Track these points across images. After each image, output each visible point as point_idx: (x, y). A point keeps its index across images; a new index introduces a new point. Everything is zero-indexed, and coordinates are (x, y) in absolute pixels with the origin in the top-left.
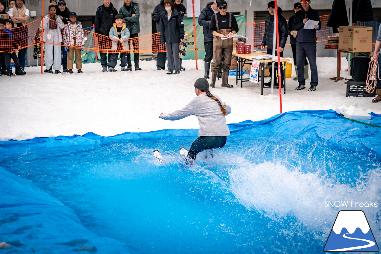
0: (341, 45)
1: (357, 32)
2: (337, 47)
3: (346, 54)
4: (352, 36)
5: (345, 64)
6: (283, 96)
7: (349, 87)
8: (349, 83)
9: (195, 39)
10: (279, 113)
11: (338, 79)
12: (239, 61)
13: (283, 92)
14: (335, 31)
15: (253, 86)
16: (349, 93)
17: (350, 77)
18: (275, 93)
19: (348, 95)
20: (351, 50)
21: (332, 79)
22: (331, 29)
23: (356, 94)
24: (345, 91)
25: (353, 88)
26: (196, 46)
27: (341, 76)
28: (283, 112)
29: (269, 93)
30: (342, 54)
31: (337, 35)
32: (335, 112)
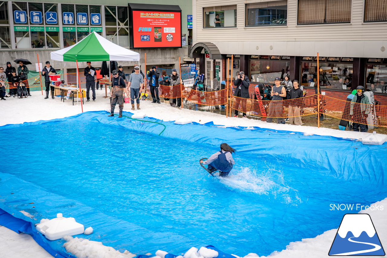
3: (108, 86)
6: (83, 105)
9: (41, 82)
10: (82, 112)
11: (106, 97)
12: (62, 91)
13: (83, 103)
15: (69, 101)
18: (79, 104)
21: (104, 97)
26: (41, 84)
27: (107, 96)
28: (84, 112)
30: (107, 86)
32: (106, 111)
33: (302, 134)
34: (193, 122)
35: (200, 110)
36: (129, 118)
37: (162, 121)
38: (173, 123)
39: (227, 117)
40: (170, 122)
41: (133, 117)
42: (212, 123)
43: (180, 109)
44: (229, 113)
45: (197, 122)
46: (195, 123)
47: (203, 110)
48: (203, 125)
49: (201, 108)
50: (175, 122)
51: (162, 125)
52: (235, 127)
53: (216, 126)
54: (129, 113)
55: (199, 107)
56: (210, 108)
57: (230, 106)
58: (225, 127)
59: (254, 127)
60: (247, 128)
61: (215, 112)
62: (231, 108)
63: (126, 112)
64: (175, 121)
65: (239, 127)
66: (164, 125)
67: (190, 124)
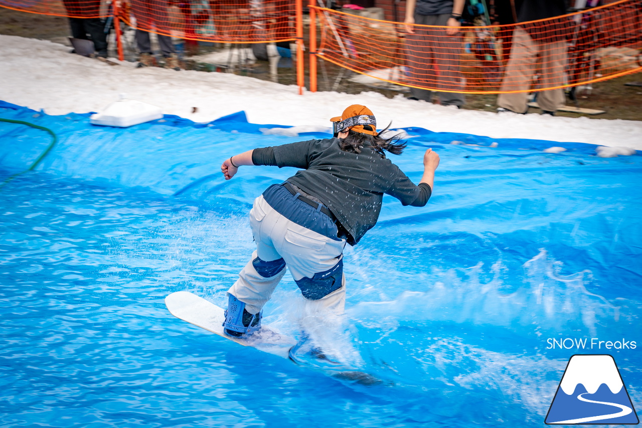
33: (591, 150)
34: (166, 117)
35: (192, 66)
37: (42, 114)
38: (85, 122)
39: (301, 93)
40: (74, 117)
42: (240, 117)
43: (113, 64)
44: (307, 75)
45: (182, 117)
46: (175, 121)
47: (206, 68)
48: (204, 126)
49: (199, 59)
50: (94, 117)
51: (43, 129)
53: (256, 130)
55: (190, 55)
56: (235, 60)
57: (313, 48)
59: (406, 129)
61: (242, 70)
62: (318, 58)
64: (92, 113)
66: (50, 133)
67: (153, 122)
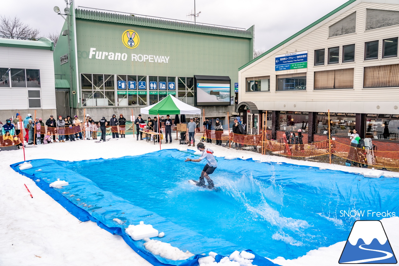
0: (178, 129)
1: (182, 125)
2: (176, 130)
4: (181, 127)
5: (179, 134)
6: (161, 145)
7: (180, 142)
8: (180, 141)
11: (177, 139)
14: (176, 125)
15: (152, 142)
16: (181, 143)
17: (181, 139)
19: (180, 144)
20: (180, 131)
21: (175, 139)
22: (175, 124)
23: (182, 144)
24: (179, 143)
25: (182, 142)
26: (134, 130)
27: (178, 138)
28: (161, 149)
29: (157, 144)
30: (178, 132)
31: (176, 126)
32: (176, 149)
33: (318, 168)
34: (238, 158)
35: (243, 149)
36: (192, 154)
38: (223, 158)
39: (262, 155)
40: (221, 158)
41: (195, 153)
42: (251, 159)
43: (229, 148)
44: (264, 152)
45: (241, 158)
46: (239, 159)
47: (246, 150)
48: (244, 160)
52: (268, 162)
53: (254, 161)
54: (193, 151)
56: (250, 148)
57: (265, 147)
58: (261, 162)
59: (282, 163)
60: (277, 163)
61: (253, 151)
62: (266, 149)
63: (190, 150)
64: (225, 157)
65: (271, 162)
67: (235, 159)
